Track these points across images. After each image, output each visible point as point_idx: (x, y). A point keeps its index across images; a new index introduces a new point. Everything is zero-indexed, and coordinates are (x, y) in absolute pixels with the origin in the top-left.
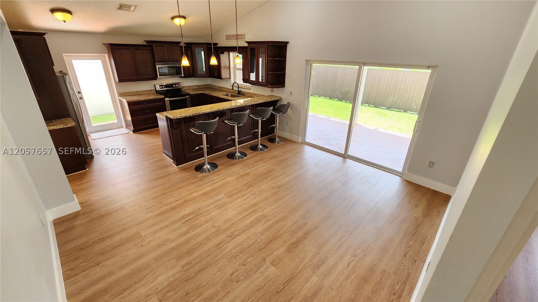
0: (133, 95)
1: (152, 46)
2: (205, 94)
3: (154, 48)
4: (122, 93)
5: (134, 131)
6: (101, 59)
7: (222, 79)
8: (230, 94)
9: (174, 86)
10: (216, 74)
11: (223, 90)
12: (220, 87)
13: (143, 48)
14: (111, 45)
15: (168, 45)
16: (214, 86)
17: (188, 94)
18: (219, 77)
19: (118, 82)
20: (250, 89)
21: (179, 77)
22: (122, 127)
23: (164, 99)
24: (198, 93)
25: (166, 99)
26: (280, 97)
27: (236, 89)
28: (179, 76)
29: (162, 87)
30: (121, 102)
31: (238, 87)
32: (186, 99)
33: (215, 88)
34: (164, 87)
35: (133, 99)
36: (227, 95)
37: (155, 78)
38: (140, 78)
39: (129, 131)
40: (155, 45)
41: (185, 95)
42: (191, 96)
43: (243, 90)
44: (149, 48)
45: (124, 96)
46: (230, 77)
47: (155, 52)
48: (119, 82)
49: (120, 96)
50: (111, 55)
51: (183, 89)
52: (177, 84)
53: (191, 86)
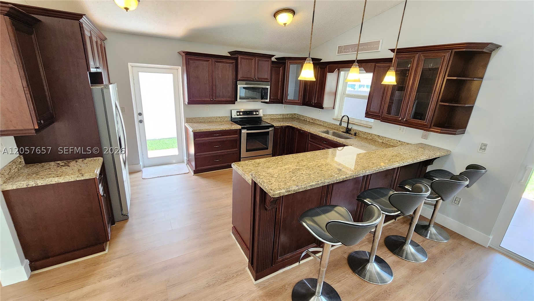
0: (203, 122)
1: (236, 59)
2: (294, 127)
3: (239, 61)
4: (190, 119)
5: (196, 172)
6: (173, 74)
7: (322, 108)
8: (331, 132)
9: (255, 113)
10: (314, 101)
11: (318, 123)
12: (312, 119)
13: (226, 61)
14: (188, 54)
15: (257, 59)
16: (303, 116)
17: (273, 126)
18: (319, 105)
19: (187, 103)
20: (371, 128)
21: (261, 102)
22: (183, 162)
23: (240, 130)
24: (284, 126)
25: (243, 131)
26: (448, 151)
27: (344, 125)
28: (263, 100)
29: (240, 113)
30: (186, 130)
31: (348, 123)
32: (269, 132)
33: (304, 120)
34: (241, 114)
35: (202, 129)
36: (327, 133)
37: (233, 101)
38: (215, 101)
39: (189, 170)
40: (241, 58)
41: (268, 127)
42: (276, 129)
43: (355, 128)
44: (233, 61)
45: (192, 123)
46: (334, 107)
47: (239, 66)
48: (189, 103)
49: (187, 122)
50: (185, 68)
51: (264, 118)
52: (258, 111)
53: (274, 115)
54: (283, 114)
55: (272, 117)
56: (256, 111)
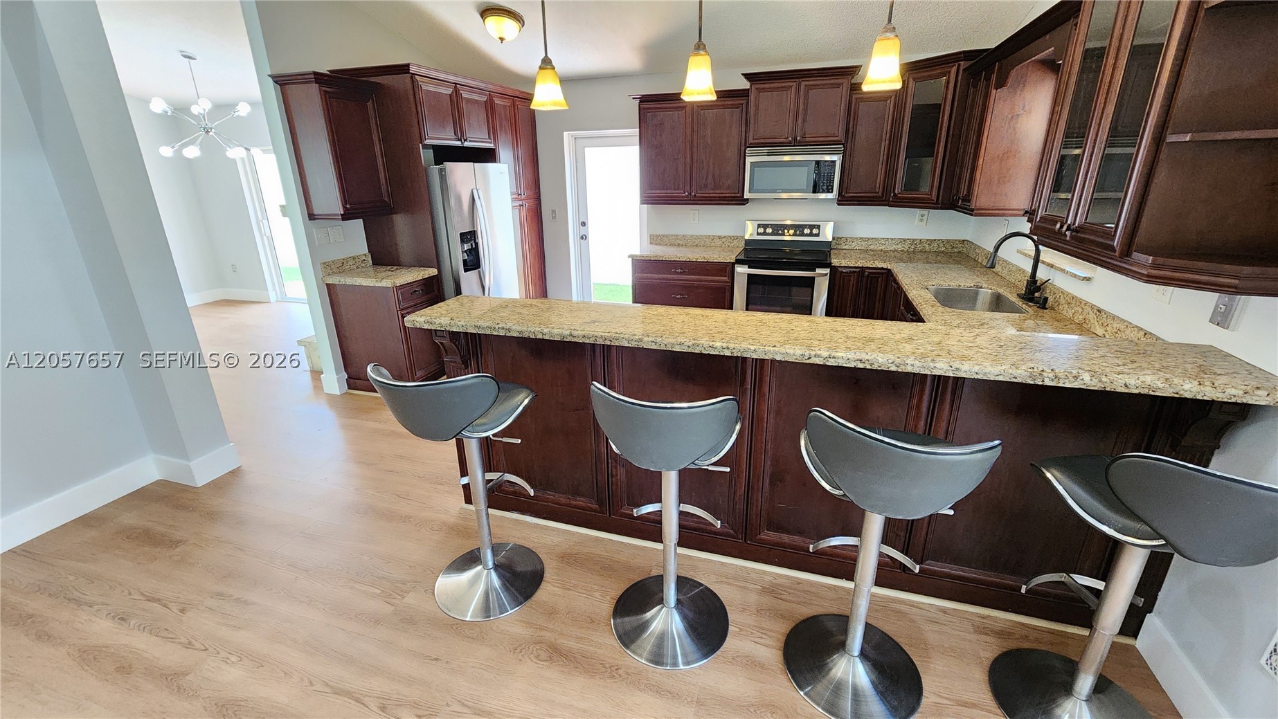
0: (683, 245)
2: (892, 274)
3: (752, 98)
4: (658, 236)
7: (971, 209)
9: (808, 231)
14: (643, 99)
15: (803, 83)
17: (827, 265)
23: (733, 266)
25: (740, 269)
28: (820, 195)
29: (765, 230)
32: (811, 278)
34: (769, 230)
37: (738, 196)
38: (695, 197)
40: (757, 89)
41: (813, 266)
44: (740, 102)
45: (660, 244)
47: (751, 110)
48: (644, 202)
49: (651, 243)
51: (844, 248)
52: (818, 227)
53: (877, 239)
54: (914, 240)
55: (872, 247)
56: (812, 227)
